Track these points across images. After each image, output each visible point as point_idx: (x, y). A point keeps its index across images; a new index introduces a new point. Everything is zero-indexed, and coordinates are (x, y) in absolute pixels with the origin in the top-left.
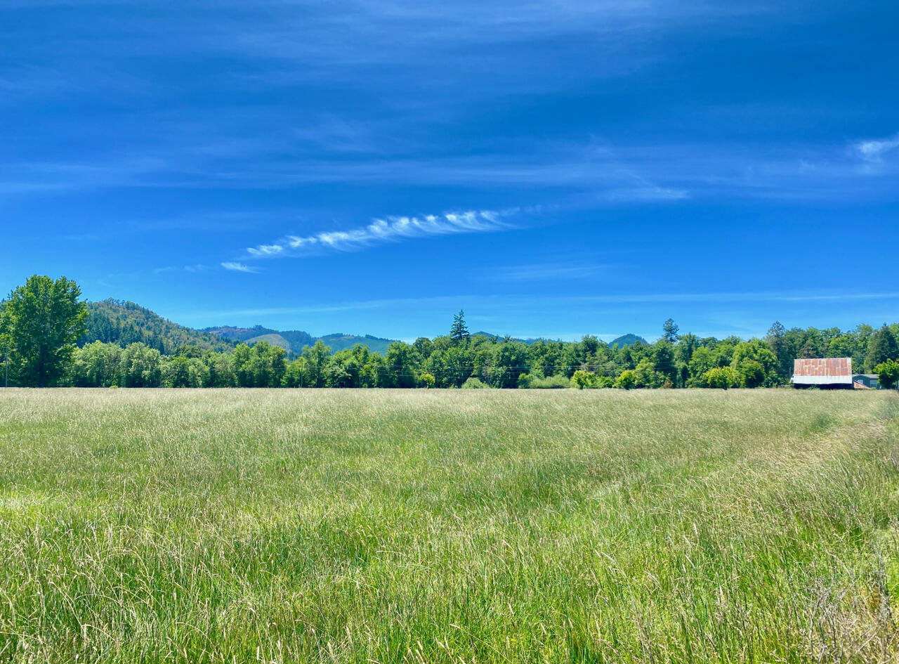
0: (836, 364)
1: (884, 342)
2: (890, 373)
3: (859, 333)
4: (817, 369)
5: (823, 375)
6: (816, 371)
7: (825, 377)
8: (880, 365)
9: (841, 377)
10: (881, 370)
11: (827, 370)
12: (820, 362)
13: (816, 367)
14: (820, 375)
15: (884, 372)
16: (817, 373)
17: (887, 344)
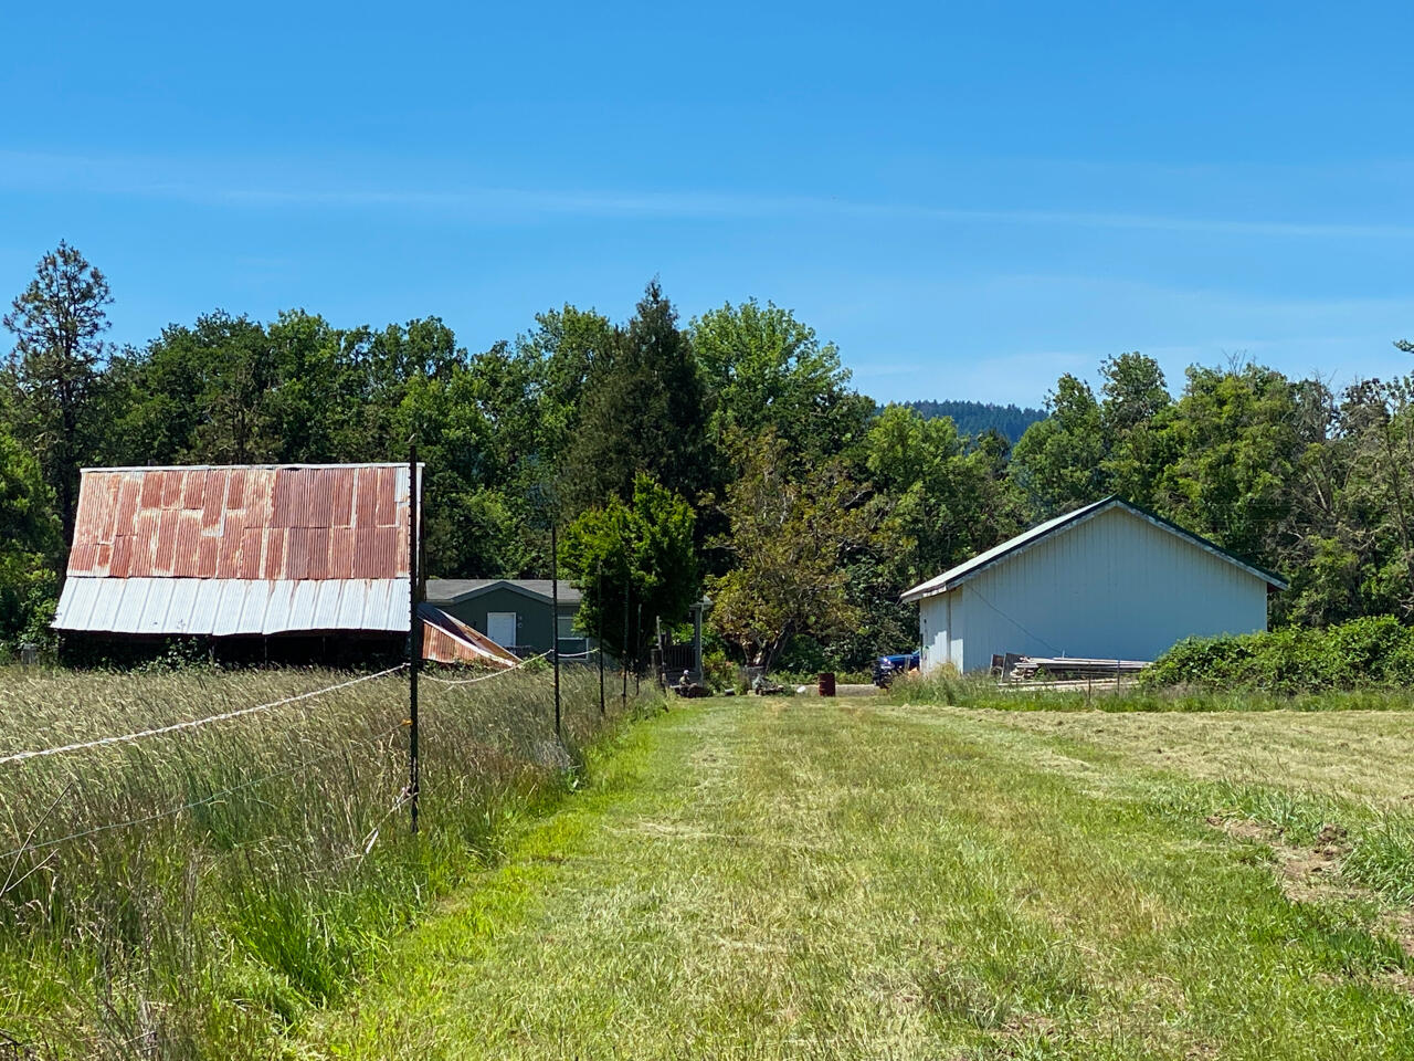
0: (329, 503)
1: (646, 391)
2: (646, 566)
3: (547, 356)
4: (217, 532)
5: (251, 575)
6: (210, 549)
7: (261, 586)
8: (592, 515)
9: (355, 586)
10: (600, 545)
11: (275, 547)
12: (238, 483)
13: (210, 521)
14: (229, 573)
15: (617, 559)
16: (210, 564)
17: (660, 404)
